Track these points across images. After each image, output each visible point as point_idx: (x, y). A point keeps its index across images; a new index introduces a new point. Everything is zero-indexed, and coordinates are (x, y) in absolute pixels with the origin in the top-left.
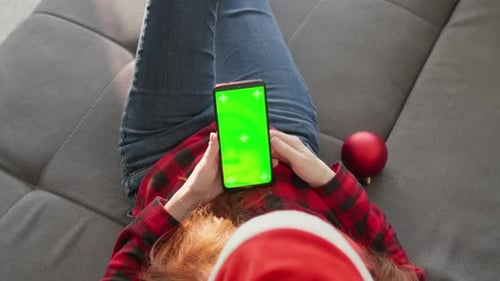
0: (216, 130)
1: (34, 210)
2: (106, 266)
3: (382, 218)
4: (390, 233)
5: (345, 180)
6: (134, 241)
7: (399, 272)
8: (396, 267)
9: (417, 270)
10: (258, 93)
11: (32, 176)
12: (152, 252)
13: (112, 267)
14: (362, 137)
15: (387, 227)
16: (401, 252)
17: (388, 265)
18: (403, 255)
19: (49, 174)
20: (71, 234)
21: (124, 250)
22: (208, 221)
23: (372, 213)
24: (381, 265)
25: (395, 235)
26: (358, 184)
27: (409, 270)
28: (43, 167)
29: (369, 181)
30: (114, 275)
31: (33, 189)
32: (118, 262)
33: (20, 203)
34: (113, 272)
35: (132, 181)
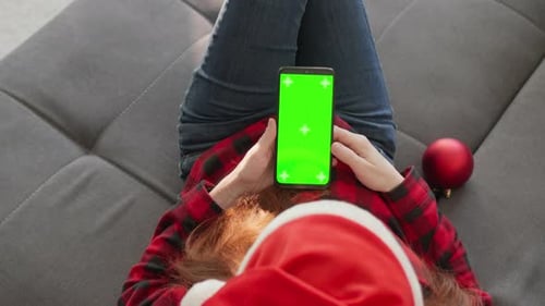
0: (275, 115)
1: (84, 175)
2: (144, 251)
3: (453, 234)
4: (459, 252)
5: (414, 187)
6: (174, 227)
7: (461, 293)
8: (458, 288)
9: (483, 295)
10: (327, 82)
11: (87, 139)
12: (189, 239)
13: (149, 252)
14: (448, 144)
15: (456, 245)
16: (468, 275)
17: (449, 283)
18: (472, 278)
19: (105, 140)
20: (118, 206)
21: (163, 235)
22: (252, 212)
23: (441, 227)
24: (441, 283)
25: (465, 255)
26: (431, 194)
27: (474, 294)
28: (100, 132)
29: (449, 193)
30: (150, 261)
31: (87, 153)
32: (156, 248)
33: (70, 166)
34: (148, 257)
35: (185, 163)
